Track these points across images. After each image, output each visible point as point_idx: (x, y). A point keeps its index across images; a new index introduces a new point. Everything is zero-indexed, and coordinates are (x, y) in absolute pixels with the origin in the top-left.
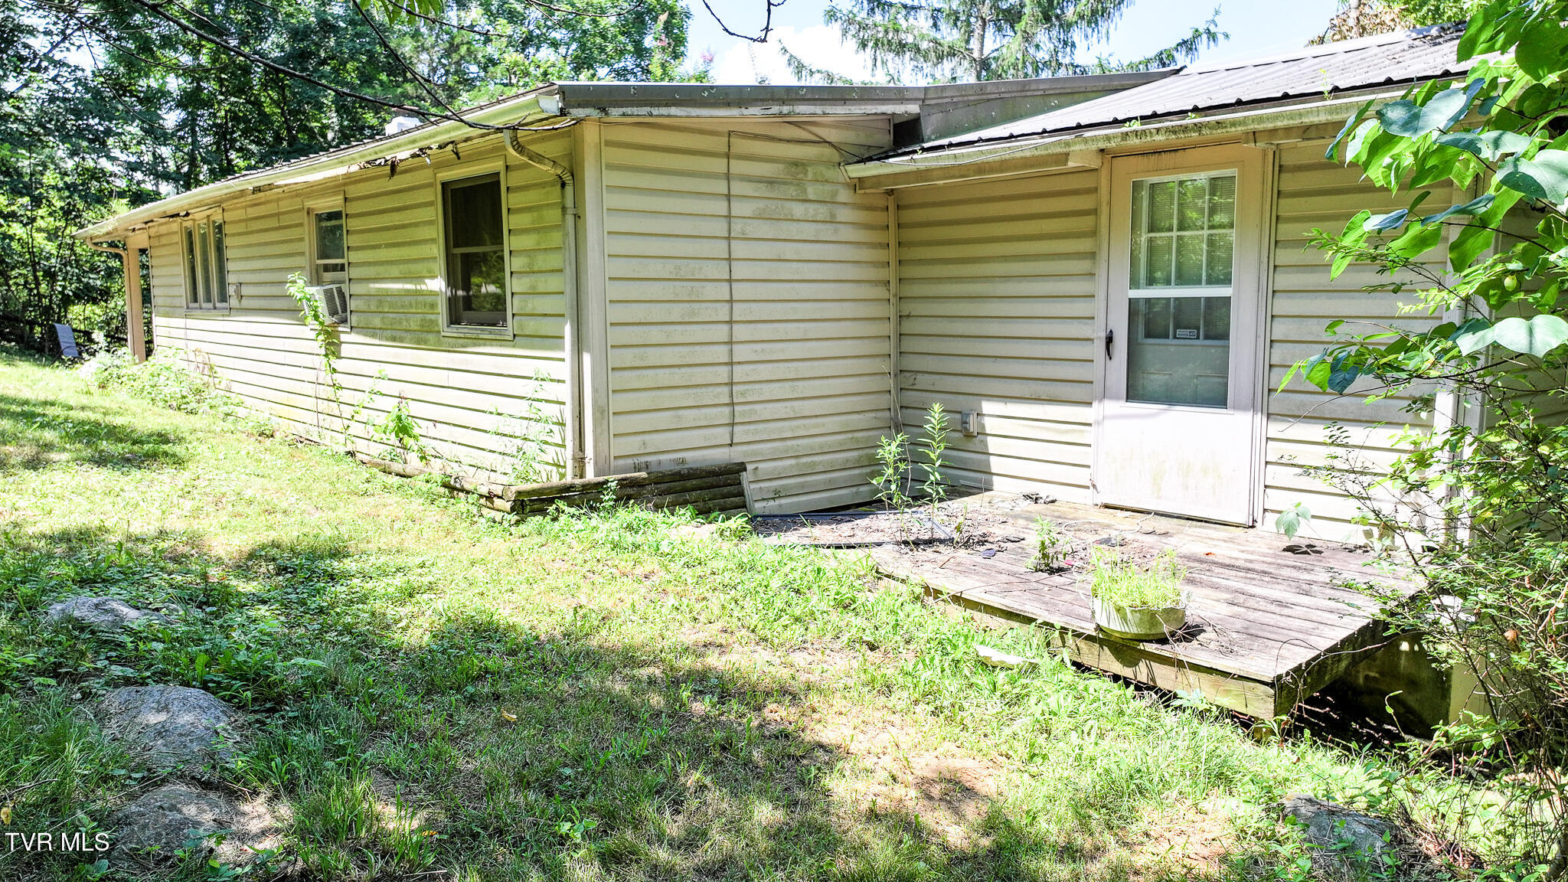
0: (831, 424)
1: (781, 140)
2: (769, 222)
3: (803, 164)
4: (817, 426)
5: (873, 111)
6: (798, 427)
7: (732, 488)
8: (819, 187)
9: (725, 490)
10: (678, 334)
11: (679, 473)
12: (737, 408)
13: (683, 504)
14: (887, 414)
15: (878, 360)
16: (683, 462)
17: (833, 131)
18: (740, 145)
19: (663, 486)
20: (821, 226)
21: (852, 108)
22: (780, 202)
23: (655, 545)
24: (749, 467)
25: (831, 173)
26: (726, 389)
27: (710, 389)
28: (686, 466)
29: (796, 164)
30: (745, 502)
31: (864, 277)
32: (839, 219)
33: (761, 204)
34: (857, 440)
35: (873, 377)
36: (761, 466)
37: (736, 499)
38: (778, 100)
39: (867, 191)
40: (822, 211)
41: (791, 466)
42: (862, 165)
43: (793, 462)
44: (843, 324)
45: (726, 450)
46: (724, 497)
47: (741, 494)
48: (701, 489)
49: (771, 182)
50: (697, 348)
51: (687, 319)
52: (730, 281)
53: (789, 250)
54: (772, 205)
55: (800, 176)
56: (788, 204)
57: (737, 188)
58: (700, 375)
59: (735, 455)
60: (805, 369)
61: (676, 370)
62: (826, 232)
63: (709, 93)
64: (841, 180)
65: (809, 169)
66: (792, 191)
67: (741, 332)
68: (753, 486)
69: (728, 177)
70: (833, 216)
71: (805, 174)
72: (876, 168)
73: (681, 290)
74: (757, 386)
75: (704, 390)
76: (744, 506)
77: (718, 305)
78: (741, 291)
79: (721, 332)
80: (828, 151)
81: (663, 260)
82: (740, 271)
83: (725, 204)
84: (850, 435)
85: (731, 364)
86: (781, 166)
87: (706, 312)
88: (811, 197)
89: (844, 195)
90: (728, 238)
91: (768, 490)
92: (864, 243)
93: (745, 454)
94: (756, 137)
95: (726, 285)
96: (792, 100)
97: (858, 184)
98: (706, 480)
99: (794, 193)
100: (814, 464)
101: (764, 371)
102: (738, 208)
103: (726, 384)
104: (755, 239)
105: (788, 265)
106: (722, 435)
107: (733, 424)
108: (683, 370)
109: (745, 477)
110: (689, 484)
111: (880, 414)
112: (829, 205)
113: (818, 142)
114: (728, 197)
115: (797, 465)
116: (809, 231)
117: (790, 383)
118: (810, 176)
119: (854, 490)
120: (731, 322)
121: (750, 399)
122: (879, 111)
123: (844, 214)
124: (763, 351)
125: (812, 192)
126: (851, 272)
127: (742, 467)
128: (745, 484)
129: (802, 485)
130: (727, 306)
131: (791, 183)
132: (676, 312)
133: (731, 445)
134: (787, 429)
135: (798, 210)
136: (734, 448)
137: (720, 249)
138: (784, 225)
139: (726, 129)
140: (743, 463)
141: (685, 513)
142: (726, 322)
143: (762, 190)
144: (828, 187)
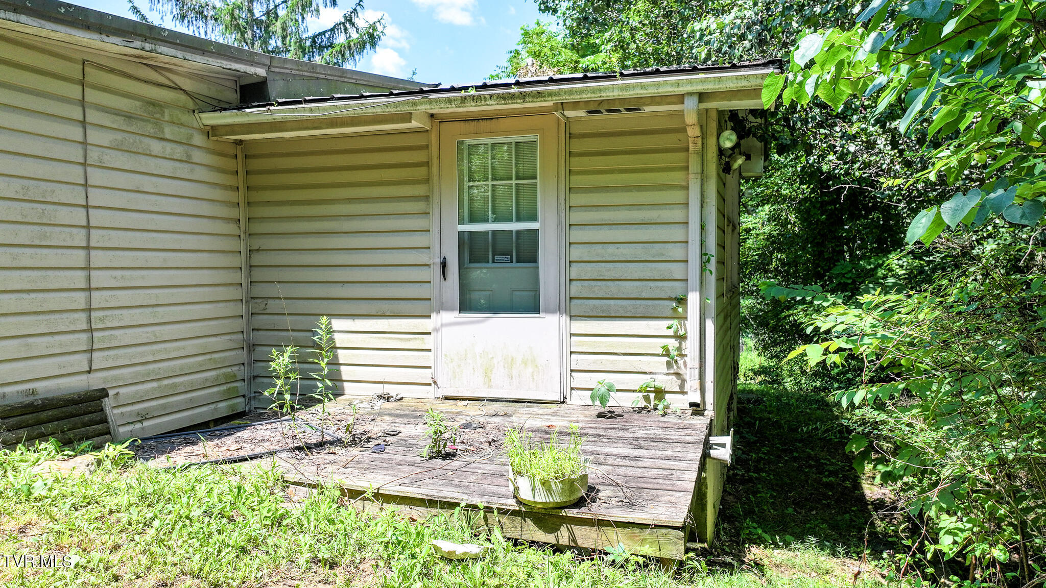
0: (190, 346)
1: (137, 79)
2: (126, 154)
3: (160, 106)
4: (178, 349)
5: (228, 67)
6: (159, 351)
7: (94, 415)
8: (176, 129)
9: (86, 418)
10: (27, 257)
11: (31, 405)
12: (96, 334)
13: (43, 437)
14: (240, 336)
15: (231, 288)
16: (33, 392)
17: (188, 81)
18: (93, 75)
19: (12, 421)
20: (178, 164)
21: (210, 59)
22: (138, 137)
23: (25, 489)
24: (111, 393)
25: (186, 118)
26: (83, 316)
27: (65, 315)
28: (38, 397)
29: (153, 104)
30: (108, 428)
31: (217, 215)
32: (195, 160)
33: (119, 136)
34: (215, 361)
35: (228, 304)
36: (122, 391)
37: (100, 427)
38: (140, 35)
39: (219, 139)
40: (179, 151)
41: (154, 389)
42: (218, 114)
43: (155, 384)
44: (200, 255)
45: (84, 377)
46: (85, 425)
47: (104, 420)
48: (58, 420)
49: (129, 117)
50: (50, 273)
51: (37, 242)
52: (87, 207)
53: (148, 183)
54: (131, 138)
55: (158, 116)
56: (146, 140)
57: (93, 116)
58: (54, 301)
59: (95, 382)
60: (164, 295)
61: (24, 296)
62: (183, 170)
63: (67, 10)
64: (195, 125)
65: (167, 111)
66: (150, 129)
67: (98, 258)
68: (116, 411)
69: (83, 103)
70: (189, 156)
71: (163, 114)
72: (231, 116)
73: (32, 212)
74: (117, 312)
75: (57, 316)
76: (109, 433)
77: (74, 230)
78: (97, 218)
79: (79, 258)
80: (183, 97)
81: (7, 179)
82: (97, 197)
83: (81, 130)
84: (208, 357)
85: (89, 289)
86: (138, 103)
87: (59, 236)
88: (168, 136)
89: (198, 140)
90: (84, 164)
91: (131, 413)
92: (217, 184)
93: (105, 380)
94: (112, 71)
95: (83, 211)
96: (154, 39)
97: (211, 131)
98: (64, 409)
99: (152, 131)
100: (175, 385)
101: (124, 297)
102: (94, 136)
103: (83, 310)
104: (113, 169)
105: (147, 197)
106: (81, 362)
107: (91, 351)
108: (33, 295)
109: (108, 403)
110: (44, 415)
111: (234, 337)
112: (186, 147)
113: (174, 88)
114: (84, 123)
115: (159, 387)
116: (167, 167)
117: (150, 309)
118: (167, 118)
119: (213, 406)
120: (88, 248)
121: (109, 325)
122: (233, 68)
123: (198, 156)
124: (122, 277)
125: (168, 132)
126: (205, 209)
127: (103, 393)
128: (108, 410)
129: (164, 406)
130: (84, 232)
131: (149, 121)
132: (24, 234)
133: (89, 372)
134: (147, 353)
135: (156, 147)
136: (92, 375)
137: (76, 173)
138: (143, 159)
139: (80, 57)
140: (104, 389)
141: (49, 446)
142: (83, 248)
143: (119, 122)
144: (183, 130)
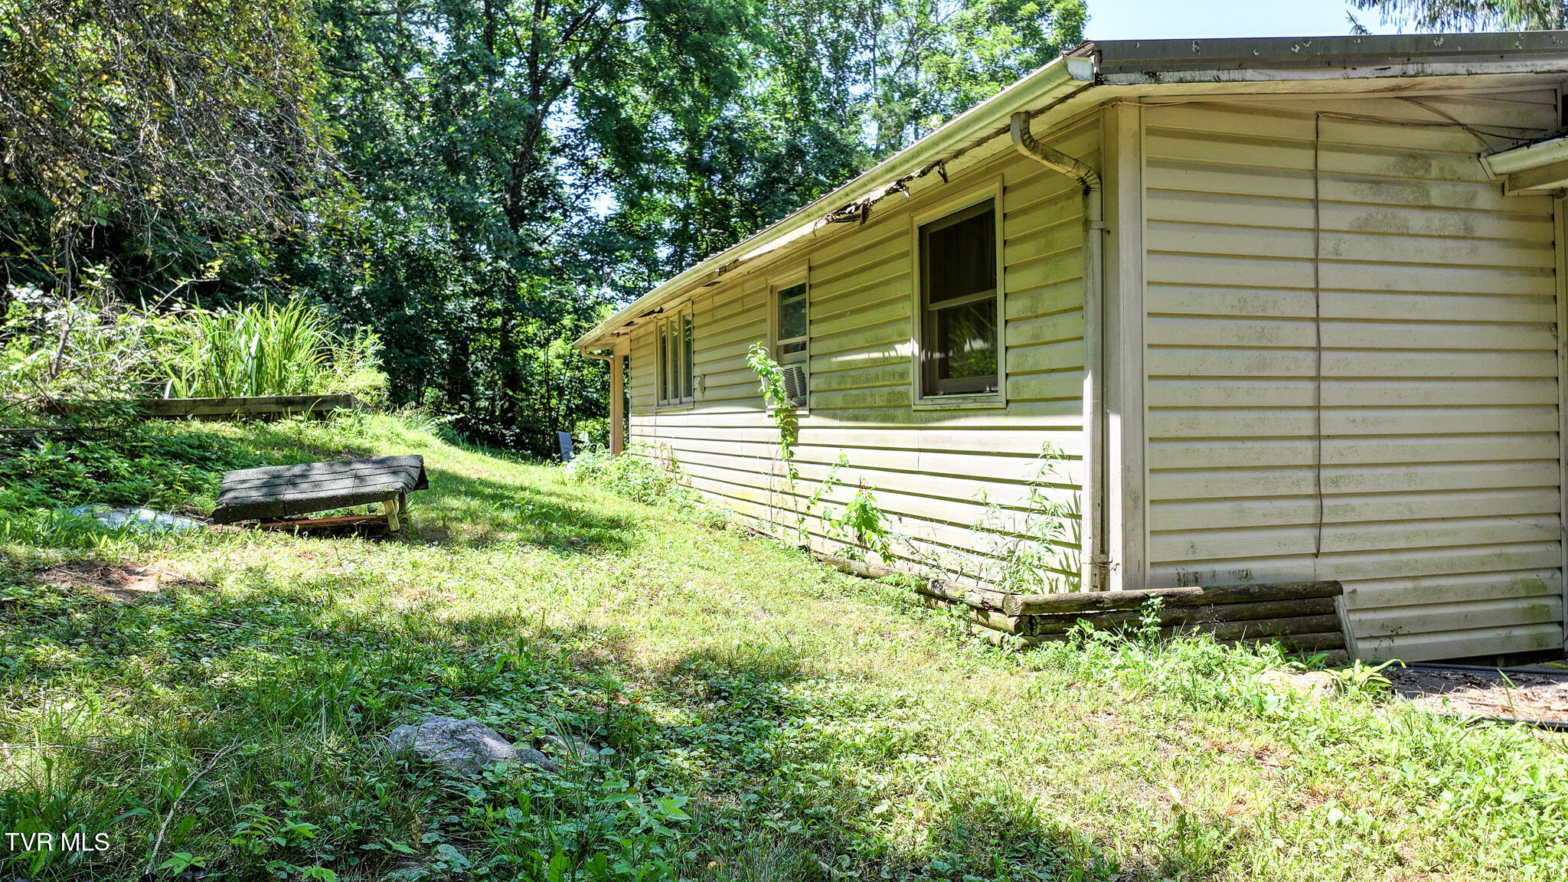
0: (1468, 531)
1: (1391, 123)
2: (1372, 238)
3: (1425, 157)
4: (1446, 533)
5: (1546, 68)
6: (1416, 534)
7: (1324, 618)
8: (1448, 188)
9: (1314, 620)
10: (1244, 394)
11: (1246, 591)
12: (1326, 502)
13: (1265, 637)
14: (1555, 520)
15: (1539, 440)
16: (1248, 575)
17: (1470, 108)
18: (1332, 131)
19: (1226, 609)
20: (1450, 244)
21: (1513, 64)
22: (1389, 210)
23: (1256, 700)
24: (1347, 589)
25: (1466, 168)
26: (1310, 475)
27: (1287, 473)
28: (1252, 582)
29: (1415, 156)
30: (1343, 639)
31: (1518, 318)
32: (1478, 233)
33: (1362, 213)
34: (1508, 558)
35: (1532, 466)
36: (1360, 588)
37: (1331, 635)
38: (1401, 55)
39: (1522, 192)
40: (1452, 223)
41: (1407, 591)
42: (1524, 151)
43: (1409, 585)
44: (1485, 385)
45: (1309, 562)
46: (1313, 630)
47: (1337, 628)
48: (1278, 616)
49: (1376, 181)
50: (1269, 414)
51: (1255, 373)
52: (1317, 320)
53: (1402, 278)
54: (1379, 214)
55: (1420, 173)
56: (1402, 213)
57: (1329, 190)
58: (1275, 452)
59: (1324, 570)
60: (1427, 449)
61: (1239, 444)
62: (1459, 252)
63: (1302, 48)
64: (1482, 176)
65: (1434, 163)
66: (1408, 195)
67: (1331, 393)
68: (1354, 617)
69: (1315, 175)
70: (1469, 229)
71: (1428, 170)
72: (1549, 150)
73: (1249, 332)
74: (1356, 472)
75: (1278, 474)
76: (1343, 646)
77: (1301, 354)
78: (1331, 334)
79: (1304, 393)
80: (1460, 137)
81: (1222, 290)
82: (1331, 305)
83: (1311, 212)
84: (1497, 550)
85: (1318, 437)
86: (1392, 159)
87: (1282, 363)
88: (1435, 202)
89: (1486, 199)
90: (1315, 260)
91: (1372, 624)
92: (1515, 268)
93: (1338, 569)
94: (1355, 119)
95: (1311, 327)
96: (1422, 54)
97: (1510, 182)
98: (1286, 603)
99: (1411, 197)
100: (1439, 590)
101: (1367, 451)
102: (1330, 218)
103: (1309, 467)
104: (1359, 262)
105: (1402, 298)
106: (1304, 541)
107: (1320, 525)
108: (1249, 444)
109: (1342, 602)
110: (1261, 608)
111: (1542, 521)
112: (1463, 215)
113: (1447, 125)
114: (1315, 203)
115: (1415, 589)
116: (1432, 250)
117: (1403, 470)
118: (1434, 172)
119: (1504, 633)
120: (1317, 378)
121: (1344, 490)
122: (1555, 68)
123: (1485, 226)
124: (1364, 420)
125: (1436, 196)
126: (1495, 310)
127: (1335, 588)
128: (1342, 613)
129: (1423, 620)
130: (1312, 356)
131: (1407, 183)
132: (1240, 363)
133: (1316, 555)
134: (1398, 535)
135: (1417, 220)
136: (1321, 561)
137: (1303, 274)
138: (1396, 241)
139: (1314, 109)
140: (1336, 582)
141: (1271, 650)
142: (1311, 378)
143: (1364, 193)
144: (1461, 188)
